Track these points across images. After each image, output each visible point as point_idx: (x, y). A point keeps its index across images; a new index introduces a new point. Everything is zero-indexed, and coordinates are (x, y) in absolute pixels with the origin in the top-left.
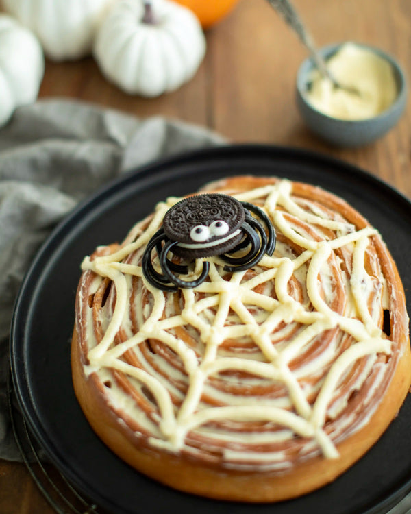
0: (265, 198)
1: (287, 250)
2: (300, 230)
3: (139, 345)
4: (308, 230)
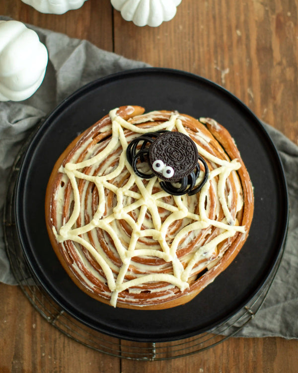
1: (195, 203)
2: (209, 202)
3: (90, 183)
4: (212, 206)
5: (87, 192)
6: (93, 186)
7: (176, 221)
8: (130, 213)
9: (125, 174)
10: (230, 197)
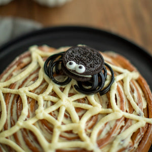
0: (120, 73)
1: (106, 102)
2: (118, 98)
3: (15, 95)
4: (122, 101)
5: (13, 103)
6: (18, 97)
7: (92, 117)
8: (50, 114)
9: (44, 85)
10: (135, 94)
